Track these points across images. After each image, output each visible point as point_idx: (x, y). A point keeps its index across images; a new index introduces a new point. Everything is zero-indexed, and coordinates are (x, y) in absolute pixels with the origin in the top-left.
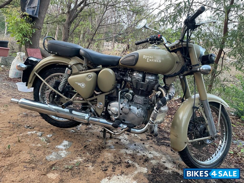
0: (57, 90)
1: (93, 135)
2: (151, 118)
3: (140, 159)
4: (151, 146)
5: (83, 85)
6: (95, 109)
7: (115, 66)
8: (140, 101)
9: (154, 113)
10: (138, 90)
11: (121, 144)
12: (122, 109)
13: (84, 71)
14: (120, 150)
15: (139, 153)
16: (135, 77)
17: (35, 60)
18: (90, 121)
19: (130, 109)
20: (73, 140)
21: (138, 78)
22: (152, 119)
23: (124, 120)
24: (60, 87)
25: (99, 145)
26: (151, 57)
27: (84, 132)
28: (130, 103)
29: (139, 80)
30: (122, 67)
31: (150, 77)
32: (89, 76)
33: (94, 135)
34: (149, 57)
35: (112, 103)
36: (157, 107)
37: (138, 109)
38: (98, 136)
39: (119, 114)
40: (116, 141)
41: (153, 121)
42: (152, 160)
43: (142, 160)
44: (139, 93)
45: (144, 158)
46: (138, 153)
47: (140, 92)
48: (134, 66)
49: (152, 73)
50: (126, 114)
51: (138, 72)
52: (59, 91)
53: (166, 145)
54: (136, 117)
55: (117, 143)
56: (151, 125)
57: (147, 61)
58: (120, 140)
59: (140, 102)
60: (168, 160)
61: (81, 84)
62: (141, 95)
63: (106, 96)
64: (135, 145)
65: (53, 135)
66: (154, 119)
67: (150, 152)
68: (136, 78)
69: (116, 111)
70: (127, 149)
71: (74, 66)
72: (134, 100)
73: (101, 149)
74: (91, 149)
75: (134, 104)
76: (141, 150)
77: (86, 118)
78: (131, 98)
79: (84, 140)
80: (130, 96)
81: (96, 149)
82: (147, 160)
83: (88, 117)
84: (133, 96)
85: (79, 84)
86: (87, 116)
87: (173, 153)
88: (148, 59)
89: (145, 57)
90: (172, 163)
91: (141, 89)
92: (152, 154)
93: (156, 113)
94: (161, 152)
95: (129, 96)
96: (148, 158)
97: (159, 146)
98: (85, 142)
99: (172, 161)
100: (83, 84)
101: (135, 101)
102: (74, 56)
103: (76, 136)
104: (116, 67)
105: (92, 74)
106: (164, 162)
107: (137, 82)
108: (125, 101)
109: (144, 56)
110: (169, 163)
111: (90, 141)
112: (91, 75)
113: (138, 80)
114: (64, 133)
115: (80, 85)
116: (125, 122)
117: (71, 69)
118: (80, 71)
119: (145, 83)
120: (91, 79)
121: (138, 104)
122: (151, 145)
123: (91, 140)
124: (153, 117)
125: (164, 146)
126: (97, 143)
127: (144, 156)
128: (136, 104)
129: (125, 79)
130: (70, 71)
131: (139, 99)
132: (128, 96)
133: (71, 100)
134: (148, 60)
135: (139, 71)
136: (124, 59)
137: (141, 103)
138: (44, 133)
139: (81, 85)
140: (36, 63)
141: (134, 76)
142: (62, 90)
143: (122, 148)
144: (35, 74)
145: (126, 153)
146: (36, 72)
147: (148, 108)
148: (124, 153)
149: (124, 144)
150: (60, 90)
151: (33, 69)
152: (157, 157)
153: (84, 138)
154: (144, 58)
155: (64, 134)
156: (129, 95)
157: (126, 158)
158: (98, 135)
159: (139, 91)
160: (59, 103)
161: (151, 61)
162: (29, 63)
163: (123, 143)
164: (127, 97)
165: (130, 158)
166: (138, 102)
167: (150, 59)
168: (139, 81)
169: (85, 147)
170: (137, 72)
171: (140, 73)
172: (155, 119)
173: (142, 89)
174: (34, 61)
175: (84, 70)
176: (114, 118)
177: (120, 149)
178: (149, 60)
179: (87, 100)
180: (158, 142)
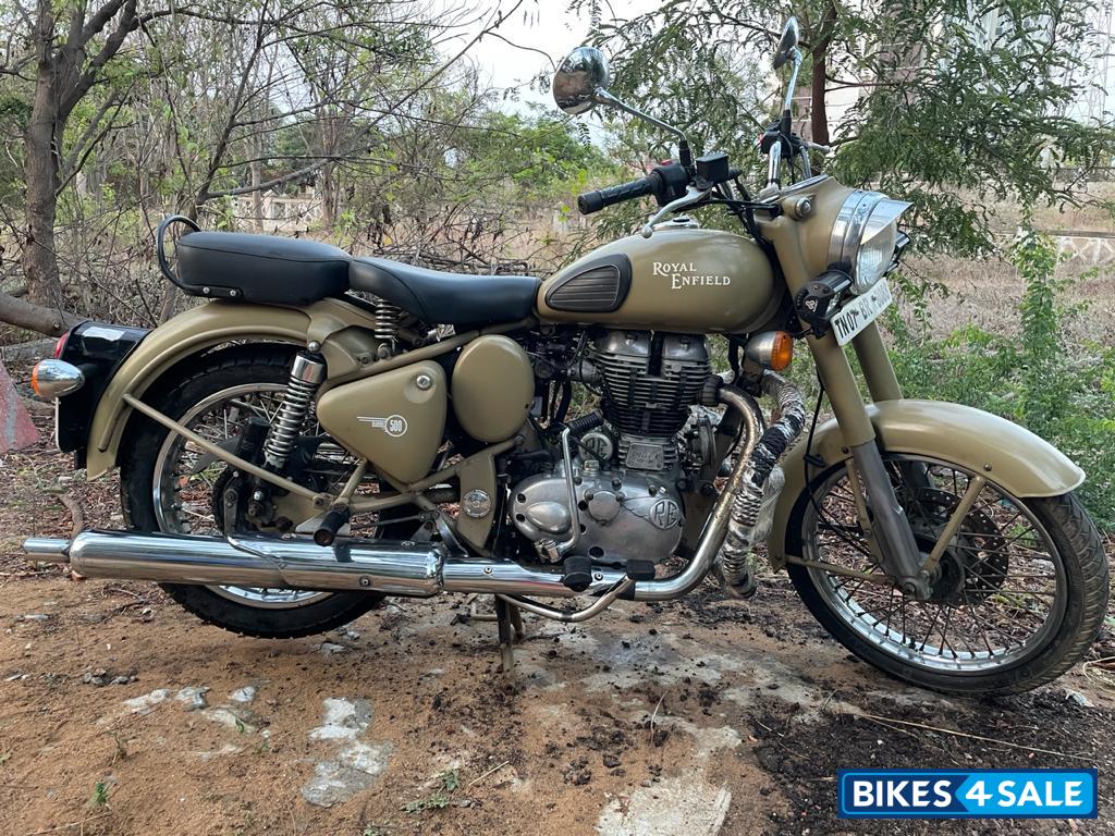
0: (260, 461)
1: (432, 644)
2: (738, 521)
3: (683, 698)
4: (687, 637)
5: (397, 426)
6: (456, 525)
7: (520, 320)
8: (653, 458)
9: (745, 500)
10: (634, 412)
11: (571, 657)
12: (583, 506)
13: (381, 363)
14: (584, 680)
15: (663, 674)
16: (616, 358)
17: (113, 334)
18: (445, 581)
19: (621, 500)
20: (363, 690)
21: (632, 363)
22: (740, 528)
23: (598, 552)
24: (274, 449)
25: (485, 682)
26: (688, 268)
27: (386, 643)
28: (608, 473)
29: (639, 370)
30: (552, 323)
31: (680, 353)
32: (419, 379)
33: (436, 647)
34: (678, 268)
35: (528, 485)
36: (753, 472)
37: (652, 493)
38: (455, 646)
39: (574, 530)
40: (543, 647)
41: (745, 532)
42: (727, 691)
43: (691, 702)
44: (640, 426)
45: (693, 689)
46: (662, 677)
47: (647, 419)
48: (614, 314)
49: (690, 335)
50: (605, 523)
51: (627, 338)
52: (270, 468)
53: (736, 618)
54: (651, 529)
55: (552, 654)
56: (737, 554)
57: (674, 287)
58: (557, 640)
59: (650, 462)
60: (781, 674)
61: (389, 422)
62: (652, 433)
63: (497, 458)
64: (626, 646)
65: (257, 689)
66: (748, 525)
67: (698, 661)
68: (622, 362)
69: (555, 519)
70: (607, 669)
71: (331, 342)
72: (623, 460)
73: (507, 699)
74: (467, 706)
75: (627, 475)
76: (663, 661)
77: (430, 569)
78: (608, 451)
79: (415, 677)
80: (605, 444)
81: (483, 701)
82: (709, 696)
83: (437, 566)
84: (615, 440)
85: (378, 423)
86: (429, 562)
87: (780, 644)
88: (674, 275)
89: (661, 269)
90: (800, 681)
91: (648, 406)
92: (707, 666)
93: (753, 497)
94: (733, 649)
95: (602, 443)
96: (706, 685)
97: (715, 628)
98: (419, 684)
99: (796, 673)
100: (398, 419)
101: (631, 461)
102: (320, 297)
103: (367, 669)
104: (524, 323)
105: (431, 371)
106: (774, 687)
107: (632, 380)
108: (588, 466)
109: (655, 264)
110: (793, 687)
111: (437, 675)
112: (428, 375)
113: (634, 372)
114: (303, 666)
115: (380, 428)
116: (602, 559)
117: (321, 356)
118: (365, 361)
119: (667, 378)
120: (430, 392)
121: (643, 474)
122: (685, 633)
123: (440, 671)
124: (745, 516)
125: (729, 623)
126: (473, 678)
127: (688, 681)
128: (635, 475)
129: (569, 372)
130: (315, 367)
131: (646, 450)
132: (596, 443)
133: (339, 500)
134: (674, 280)
135: (634, 331)
136: (566, 289)
137: (659, 466)
138: (208, 691)
139: (389, 426)
140: (125, 347)
141: (613, 355)
142: (283, 460)
143: (586, 673)
144: (126, 405)
145: (617, 688)
146: (133, 392)
147: (681, 482)
148: (606, 690)
149: (583, 653)
150: (272, 463)
151: (111, 379)
152: (734, 674)
153: (404, 670)
154: (655, 273)
155: (304, 669)
156: (600, 440)
157: (629, 711)
158: (455, 641)
159: (641, 417)
160: (272, 524)
161: (691, 282)
162: (86, 353)
163: (579, 651)
164: (593, 451)
165: (640, 703)
166: (644, 465)
167: (683, 274)
168: (639, 376)
169: (437, 704)
170: (623, 336)
171: (636, 339)
172: (752, 525)
173: (654, 406)
174: (112, 340)
175: (383, 358)
176: (555, 550)
177: (580, 678)
178: (681, 280)
179: (410, 492)
180: (700, 612)
